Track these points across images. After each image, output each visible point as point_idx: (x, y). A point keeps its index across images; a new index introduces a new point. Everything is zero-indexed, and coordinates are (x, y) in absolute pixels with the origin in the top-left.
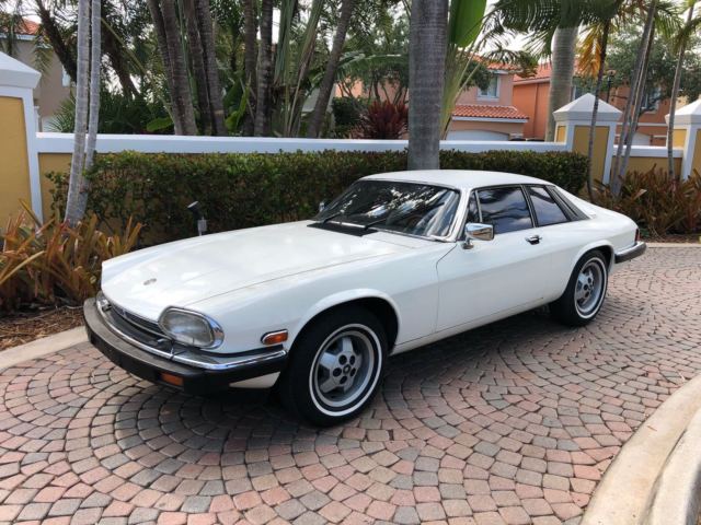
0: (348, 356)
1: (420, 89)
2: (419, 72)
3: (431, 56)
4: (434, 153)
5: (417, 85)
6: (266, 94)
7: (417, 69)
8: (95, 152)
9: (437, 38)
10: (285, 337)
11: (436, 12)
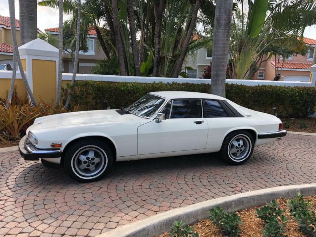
0: (91, 157)
1: (215, 57)
2: (216, 50)
3: (221, 42)
4: (221, 85)
5: (214, 55)
6: (158, 59)
7: (215, 48)
8: (74, 80)
9: (224, 34)
10: (60, 146)
11: (223, 23)
